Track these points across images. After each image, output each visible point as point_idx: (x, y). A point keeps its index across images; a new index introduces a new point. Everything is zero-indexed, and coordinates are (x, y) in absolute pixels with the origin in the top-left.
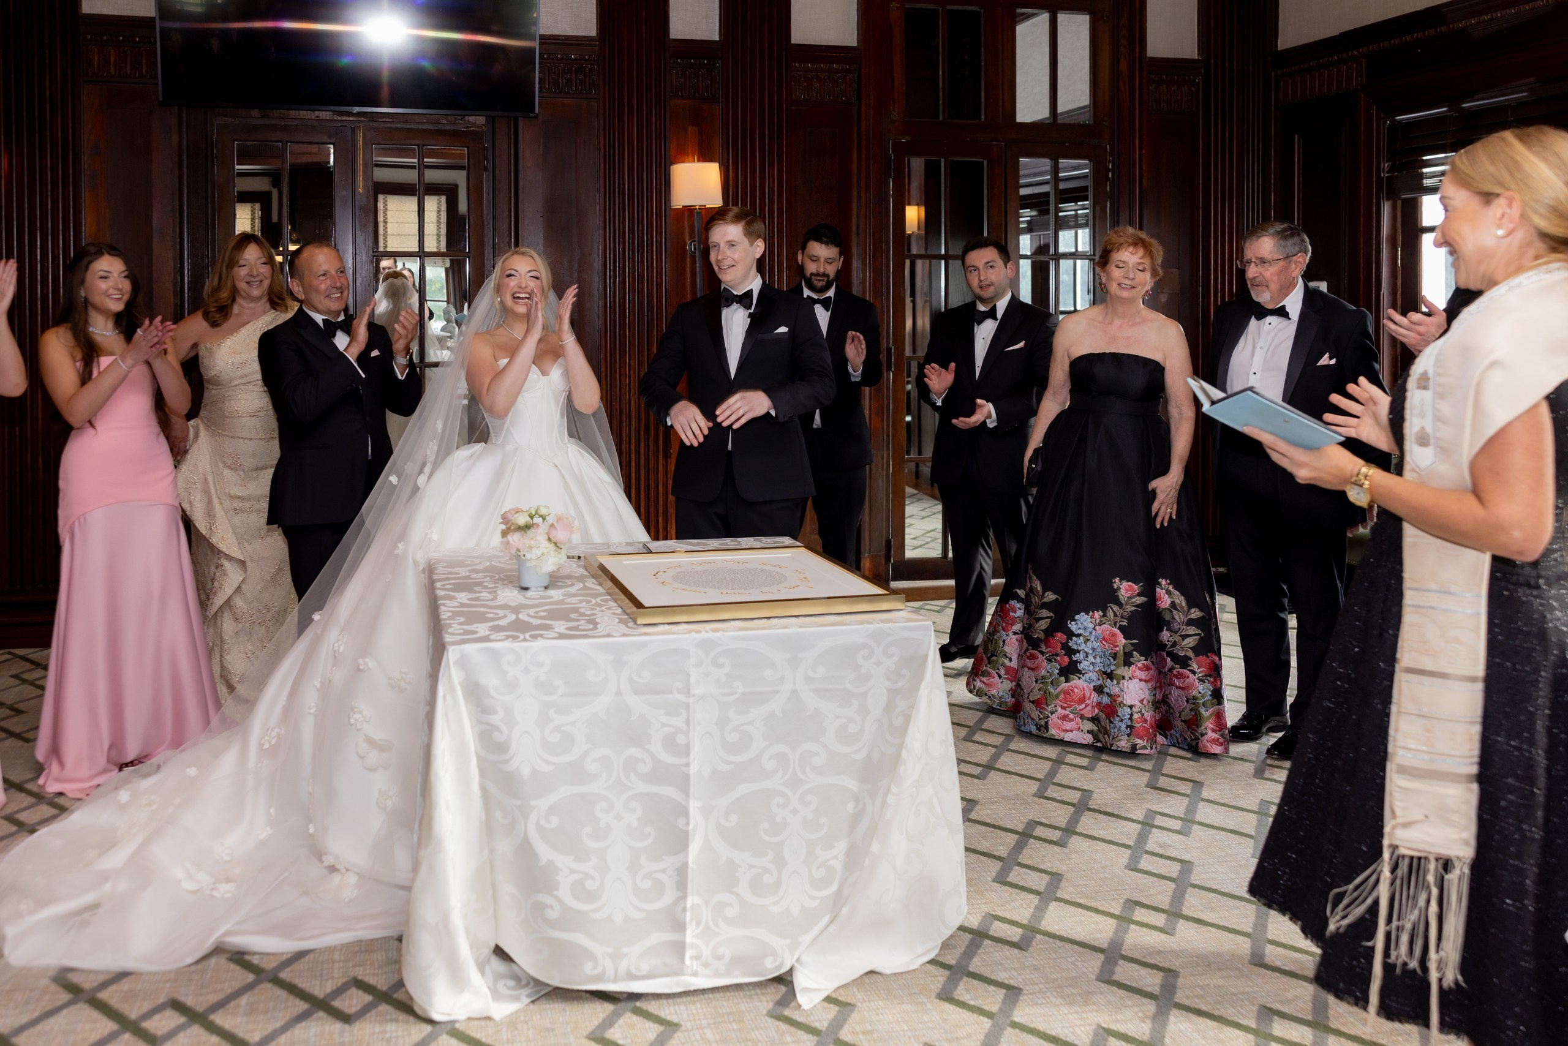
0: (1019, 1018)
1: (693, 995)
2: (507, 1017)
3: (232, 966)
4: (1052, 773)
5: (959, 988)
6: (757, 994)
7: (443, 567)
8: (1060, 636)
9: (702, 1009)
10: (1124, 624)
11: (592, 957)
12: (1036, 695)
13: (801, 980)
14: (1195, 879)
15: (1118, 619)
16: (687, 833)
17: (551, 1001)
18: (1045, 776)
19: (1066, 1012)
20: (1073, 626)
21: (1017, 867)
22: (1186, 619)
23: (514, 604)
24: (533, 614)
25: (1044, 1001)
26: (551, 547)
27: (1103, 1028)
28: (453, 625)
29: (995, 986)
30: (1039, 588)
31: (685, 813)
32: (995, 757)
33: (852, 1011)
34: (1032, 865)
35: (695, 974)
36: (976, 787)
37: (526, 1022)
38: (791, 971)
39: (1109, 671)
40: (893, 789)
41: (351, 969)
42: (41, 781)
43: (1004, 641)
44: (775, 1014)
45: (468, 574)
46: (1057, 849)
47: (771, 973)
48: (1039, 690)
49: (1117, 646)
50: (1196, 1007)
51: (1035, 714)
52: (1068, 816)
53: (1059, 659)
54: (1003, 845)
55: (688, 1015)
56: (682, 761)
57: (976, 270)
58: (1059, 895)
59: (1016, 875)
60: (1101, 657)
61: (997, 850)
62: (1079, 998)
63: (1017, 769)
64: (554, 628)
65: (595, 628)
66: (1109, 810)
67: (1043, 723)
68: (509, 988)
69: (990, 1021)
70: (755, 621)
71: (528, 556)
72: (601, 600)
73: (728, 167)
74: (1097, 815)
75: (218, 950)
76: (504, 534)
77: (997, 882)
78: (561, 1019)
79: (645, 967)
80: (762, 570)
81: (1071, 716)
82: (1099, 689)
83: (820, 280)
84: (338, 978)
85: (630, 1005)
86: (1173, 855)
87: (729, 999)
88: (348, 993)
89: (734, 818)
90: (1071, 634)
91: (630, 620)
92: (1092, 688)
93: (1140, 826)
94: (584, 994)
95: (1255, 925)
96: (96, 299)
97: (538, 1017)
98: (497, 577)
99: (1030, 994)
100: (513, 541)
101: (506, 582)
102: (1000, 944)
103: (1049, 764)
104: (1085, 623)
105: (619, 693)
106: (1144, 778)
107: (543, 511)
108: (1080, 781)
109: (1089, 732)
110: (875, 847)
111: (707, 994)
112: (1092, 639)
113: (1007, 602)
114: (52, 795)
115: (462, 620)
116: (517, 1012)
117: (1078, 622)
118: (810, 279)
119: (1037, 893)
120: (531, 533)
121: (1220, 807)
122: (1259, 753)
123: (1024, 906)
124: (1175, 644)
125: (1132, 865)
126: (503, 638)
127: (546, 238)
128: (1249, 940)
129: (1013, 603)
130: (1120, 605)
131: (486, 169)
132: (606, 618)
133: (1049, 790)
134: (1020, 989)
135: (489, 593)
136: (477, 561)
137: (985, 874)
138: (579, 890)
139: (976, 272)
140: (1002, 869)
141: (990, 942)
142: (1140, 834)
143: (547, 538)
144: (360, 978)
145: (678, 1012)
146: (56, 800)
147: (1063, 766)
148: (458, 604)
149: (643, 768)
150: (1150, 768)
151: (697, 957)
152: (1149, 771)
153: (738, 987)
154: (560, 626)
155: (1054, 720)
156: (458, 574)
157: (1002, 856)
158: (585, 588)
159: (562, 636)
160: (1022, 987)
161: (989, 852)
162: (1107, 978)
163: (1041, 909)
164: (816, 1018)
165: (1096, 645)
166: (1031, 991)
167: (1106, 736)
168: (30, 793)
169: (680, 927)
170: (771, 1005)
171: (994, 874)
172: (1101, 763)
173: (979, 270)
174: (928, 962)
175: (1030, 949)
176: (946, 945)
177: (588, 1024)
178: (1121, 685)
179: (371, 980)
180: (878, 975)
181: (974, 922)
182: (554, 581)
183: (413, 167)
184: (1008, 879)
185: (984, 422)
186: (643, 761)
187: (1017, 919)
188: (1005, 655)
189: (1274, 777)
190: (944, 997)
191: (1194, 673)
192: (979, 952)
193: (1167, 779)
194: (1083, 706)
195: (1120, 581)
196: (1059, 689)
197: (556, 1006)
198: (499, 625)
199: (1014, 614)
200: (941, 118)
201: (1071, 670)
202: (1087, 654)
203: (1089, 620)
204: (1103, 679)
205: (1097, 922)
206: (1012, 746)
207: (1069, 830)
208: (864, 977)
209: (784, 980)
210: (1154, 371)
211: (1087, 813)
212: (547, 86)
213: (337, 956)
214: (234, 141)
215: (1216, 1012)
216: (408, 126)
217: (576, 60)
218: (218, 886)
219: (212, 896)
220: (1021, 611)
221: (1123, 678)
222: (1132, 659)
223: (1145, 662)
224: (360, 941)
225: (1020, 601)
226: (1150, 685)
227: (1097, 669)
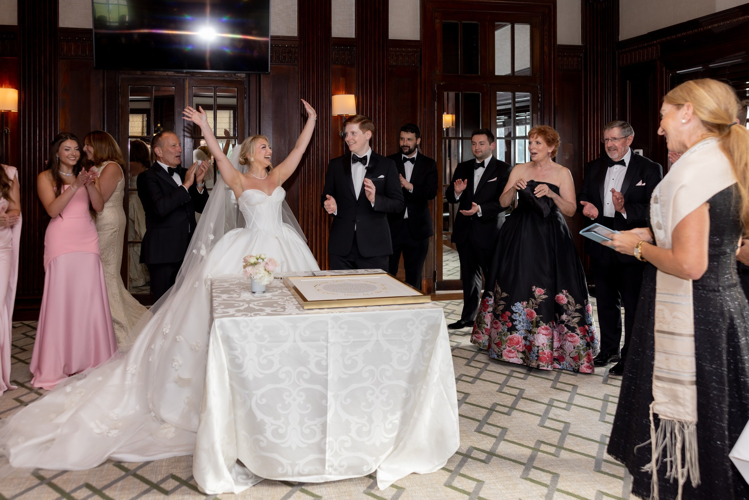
0: (482, 495)
1: (329, 484)
2: (241, 493)
3: (115, 468)
4: (506, 381)
5: (455, 481)
6: (359, 483)
7: (217, 282)
8: (508, 313)
9: (333, 489)
10: (537, 307)
11: (281, 465)
12: (497, 341)
13: (380, 476)
14: (571, 431)
15: (534, 305)
16: (326, 407)
17: (262, 486)
18: (503, 382)
19: (505, 492)
20: (514, 309)
21: (486, 425)
22: (575, 309)
23: (248, 300)
24: (256, 304)
25: (495, 487)
26: (266, 273)
28: (219, 309)
29: (472, 480)
30: (500, 291)
31: (326, 398)
32: (480, 373)
33: (403, 491)
34: (493, 424)
35: (330, 474)
36: (470, 387)
37: (250, 495)
38: (375, 472)
39: (530, 330)
40: (424, 387)
41: (170, 470)
42: (32, 382)
43: (485, 316)
44: (367, 492)
45: (228, 286)
46: (506, 416)
47: (366, 473)
48: (499, 338)
49: (533, 318)
50: (567, 491)
51: (497, 350)
52: (512, 401)
53: (507, 324)
54: (480, 414)
55: (326, 492)
56: (324, 373)
58: (505, 438)
59: (486, 429)
60: (526, 323)
61: (478, 417)
62: (511, 486)
63: (489, 379)
64: (265, 311)
65: (285, 311)
66: (532, 398)
67: (500, 354)
68: (243, 479)
69: (469, 497)
70: (359, 308)
71: (255, 277)
72: (289, 298)
73: (359, 97)
74: (526, 401)
75: (109, 461)
77: (477, 432)
78: (266, 494)
79: (306, 470)
80: (365, 284)
81: (513, 351)
82: (525, 338)
83: (405, 149)
84: (164, 474)
85: (299, 488)
86: (561, 420)
87: (346, 485)
88: (168, 481)
89: (349, 400)
90: (513, 312)
91: (301, 307)
92: (522, 337)
93: (546, 406)
94: (278, 482)
95: (598, 452)
96: (63, 159)
97: (256, 493)
98: (241, 287)
99: (488, 484)
100: (249, 270)
101: (245, 290)
102: (476, 461)
103: (505, 377)
104: (519, 307)
105: (295, 341)
106: (550, 383)
108: (519, 385)
109: (521, 358)
110: (415, 414)
111: (336, 483)
112: (522, 315)
113: (485, 298)
114: (37, 389)
115: (223, 307)
116: (246, 490)
117: (516, 307)
119: (495, 437)
120: (257, 267)
121: (585, 397)
122: (606, 372)
123: (489, 443)
124: (569, 321)
125: (541, 424)
126: (241, 315)
127: (273, 130)
128: (594, 460)
129: (488, 298)
130: (535, 299)
131: (245, 98)
132: (290, 306)
133: (504, 389)
134: (484, 482)
135: (237, 294)
136: (234, 280)
137: (471, 428)
138: (276, 433)
140: (479, 425)
141: (471, 460)
142: (546, 410)
143: (264, 269)
144: (174, 474)
145: (321, 491)
146: (39, 391)
147: (512, 378)
148: (222, 300)
149: (306, 376)
150: (553, 379)
151: (332, 466)
152: (552, 380)
153: (350, 480)
154: (268, 310)
155: (505, 352)
156: (224, 286)
157: (480, 419)
159: (268, 314)
161: (474, 418)
162: (525, 477)
163: (496, 444)
164: (386, 494)
165: (524, 317)
166: (489, 483)
167: (528, 360)
168: (27, 388)
169: (323, 451)
170: (365, 488)
171: (475, 428)
172: (530, 376)
174: (441, 469)
175: (490, 463)
176: (450, 461)
177: (279, 496)
178: (534, 336)
179: (179, 475)
180: (417, 475)
181: (464, 451)
182: (268, 289)
183: (212, 97)
184: (482, 430)
185: (476, 214)
186: (306, 373)
187: (485, 449)
188: (485, 323)
189: (612, 383)
190: (447, 485)
191: (578, 334)
192: (465, 464)
193: (561, 384)
194: (518, 346)
195: (536, 287)
196: (507, 338)
197: (265, 488)
198: (240, 309)
199: (489, 303)
200: (459, 74)
201: (512, 329)
202: (520, 321)
203: (521, 305)
204: (527, 333)
205: (523, 451)
206: (488, 368)
207: (513, 408)
208: (410, 476)
209: (372, 476)
211: (521, 400)
212: (274, 59)
213: (164, 464)
214: (129, 85)
215: (576, 494)
216: (209, 78)
217: (288, 47)
218: (111, 431)
219: (107, 436)
220: (491, 301)
221: (535, 333)
222: (539, 324)
223: (546, 326)
224: (175, 457)
225: (491, 297)
226: (548, 337)
227: (524, 329)
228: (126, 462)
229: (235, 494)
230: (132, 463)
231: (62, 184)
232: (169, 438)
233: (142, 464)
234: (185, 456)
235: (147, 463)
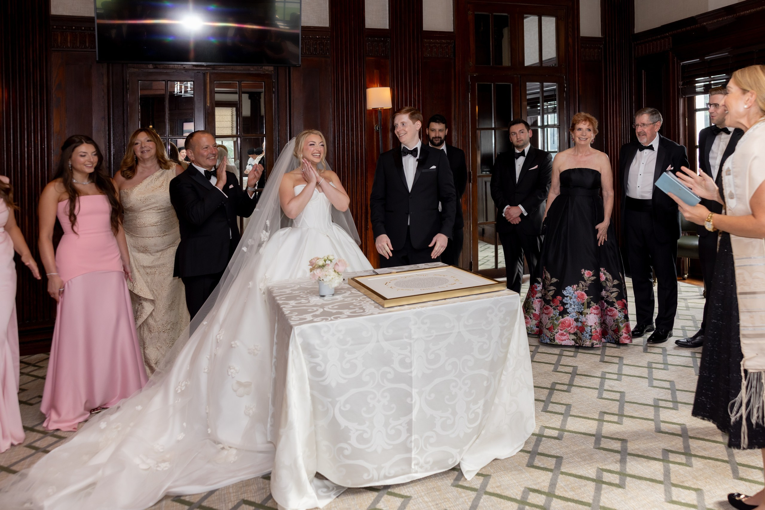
0: (564, 470)
1: (415, 482)
2: (325, 506)
3: (175, 503)
4: (559, 361)
5: (535, 460)
6: (445, 477)
7: (277, 290)
8: (559, 298)
9: (420, 488)
10: (587, 289)
11: (367, 470)
12: (549, 325)
13: (464, 468)
14: (627, 399)
15: (584, 288)
16: (412, 404)
17: (346, 496)
18: (556, 362)
19: (583, 464)
20: (565, 293)
21: (551, 404)
22: (612, 285)
23: (320, 304)
24: (331, 308)
25: (573, 461)
26: (336, 274)
27: (600, 469)
28: (293, 316)
29: (551, 457)
30: (549, 277)
31: (410, 395)
33: (490, 478)
34: (557, 402)
35: (416, 472)
37: (336, 507)
38: (459, 465)
39: (581, 311)
40: (504, 373)
41: (240, 496)
42: (44, 425)
43: (532, 302)
44: (455, 485)
45: (290, 292)
46: (567, 393)
47: (451, 466)
48: (550, 323)
49: (584, 300)
50: (637, 454)
51: (549, 334)
52: (569, 379)
53: (559, 308)
54: (543, 395)
55: (414, 491)
56: (408, 371)
57: (515, 134)
58: (571, 414)
59: (552, 407)
60: (577, 305)
61: (541, 397)
62: (588, 457)
63: (543, 360)
64: (344, 313)
65: (364, 311)
66: (586, 374)
67: (552, 338)
68: (324, 492)
69: (551, 473)
70: (439, 301)
71: (325, 280)
72: (362, 298)
73: (392, 89)
74: (581, 377)
75: (166, 497)
76: (311, 270)
77: (544, 412)
78: (353, 503)
79: (393, 472)
80: (436, 278)
81: (565, 333)
82: (577, 320)
83: (437, 140)
84: (234, 501)
85: (386, 491)
86: (616, 390)
87: (432, 481)
88: (241, 507)
89: (433, 395)
90: (564, 296)
91: (380, 306)
92: (574, 320)
93: (600, 379)
94: (362, 489)
95: (655, 415)
96: (78, 166)
97: (342, 504)
98: (306, 292)
99: (567, 458)
100: (317, 273)
101: (312, 294)
102: (550, 439)
103: (556, 357)
104: (570, 291)
105: (378, 341)
106: (598, 358)
107: (331, 258)
108: (571, 363)
109: (572, 340)
110: (496, 401)
111: (422, 480)
112: (573, 298)
113: (533, 284)
115: (296, 313)
116: (330, 503)
117: (567, 290)
118: (433, 140)
119: (562, 414)
120: (326, 269)
121: (632, 367)
122: (644, 342)
123: (557, 420)
124: (608, 297)
125: (600, 396)
126: (321, 320)
128: (653, 422)
129: (536, 284)
130: (585, 281)
131: (274, 92)
132: (368, 306)
133: (559, 368)
134: (562, 457)
135: (305, 300)
136: (293, 285)
137: (537, 409)
138: (361, 439)
139: (516, 135)
140: (545, 405)
141: (545, 438)
142: (600, 383)
143: (334, 270)
144: (246, 499)
145: (409, 491)
147: (563, 357)
148: (292, 307)
149: (390, 376)
150: (600, 353)
151: (417, 464)
152: (599, 355)
153: (435, 475)
154: (347, 312)
155: (557, 336)
156: (286, 292)
157: (543, 399)
158: (352, 293)
159: (349, 317)
160: (562, 456)
161: (538, 399)
162: (598, 446)
163: (564, 421)
164: (474, 484)
165: (575, 300)
166: (567, 457)
167: (580, 341)
169: (409, 450)
170: (452, 481)
171: (542, 408)
172: (579, 353)
173: (517, 134)
174: (520, 451)
175: (563, 439)
176: (526, 443)
177: (367, 503)
178: (586, 317)
179: (252, 499)
180: (499, 461)
181: (537, 432)
182: (337, 291)
184: (549, 410)
186: (390, 373)
187: (555, 427)
188: (533, 308)
189: (652, 351)
190: (530, 466)
191: (616, 308)
192: (541, 443)
193: (608, 357)
194: (570, 328)
195: (585, 270)
196: (559, 322)
197: (349, 497)
198: (316, 314)
199: (536, 289)
200: (491, 65)
201: (564, 313)
202: (571, 304)
203: (572, 289)
204: (578, 315)
205: (589, 423)
206: (540, 350)
207: (571, 385)
208: (492, 462)
209: (457, 469)
210: (596, 175)
211: (576, 376)
212: (305, 51)
213: (231, 490)
214: (139, 81)
215: (646, 455)
216: (233, 72)
217: (319, 38)
218: (160, 465)
219: (157, 470)
220: (539, 287)
221: (587, 314)
222: (590, 305)
223: (596, 306)
224: (243, 481)
225: (539, 283)
226: (598, 316)
227: (575, 311)
228: (186, 496)
229: (320, 509)
230: (193, 495)
231: (77, 195)
232: (232, 462)
233: (205, 494)
234: (253, 478)
235: (211, 493)
